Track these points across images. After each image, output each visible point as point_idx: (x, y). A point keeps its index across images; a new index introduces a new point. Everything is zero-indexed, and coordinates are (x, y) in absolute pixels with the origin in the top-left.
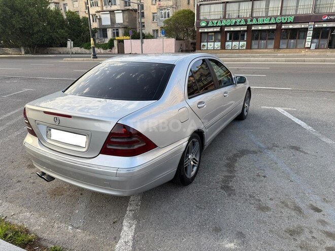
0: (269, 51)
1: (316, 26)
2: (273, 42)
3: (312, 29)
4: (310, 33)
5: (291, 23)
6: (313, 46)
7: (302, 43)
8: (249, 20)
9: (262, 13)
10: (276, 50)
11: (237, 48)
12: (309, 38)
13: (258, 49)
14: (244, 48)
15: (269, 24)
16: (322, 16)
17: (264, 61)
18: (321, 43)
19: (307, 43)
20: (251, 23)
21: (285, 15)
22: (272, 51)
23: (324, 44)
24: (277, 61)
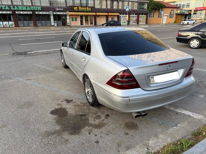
0: (32, 28)
1: (54, 13)
2: (32, 22)
3: (52, 15)
4: (52, 17)
5: (40, 11)
6: (56, 25)
7: (49, 23)
8: (12, 7)
9: (19, 3)
10: (36, 27)
11: (8, 26)
12: (52, 20)
13: (24, 27)
14: (14, 26)
15: (27, 10)
16: (56, 8)
17: (44, 34)
18: (59, 23)
19: (52, 23)
20: (14, 9)
21: (35, 6)
22: (34, 28)
23: (60, 24)
24: (51, 34)
